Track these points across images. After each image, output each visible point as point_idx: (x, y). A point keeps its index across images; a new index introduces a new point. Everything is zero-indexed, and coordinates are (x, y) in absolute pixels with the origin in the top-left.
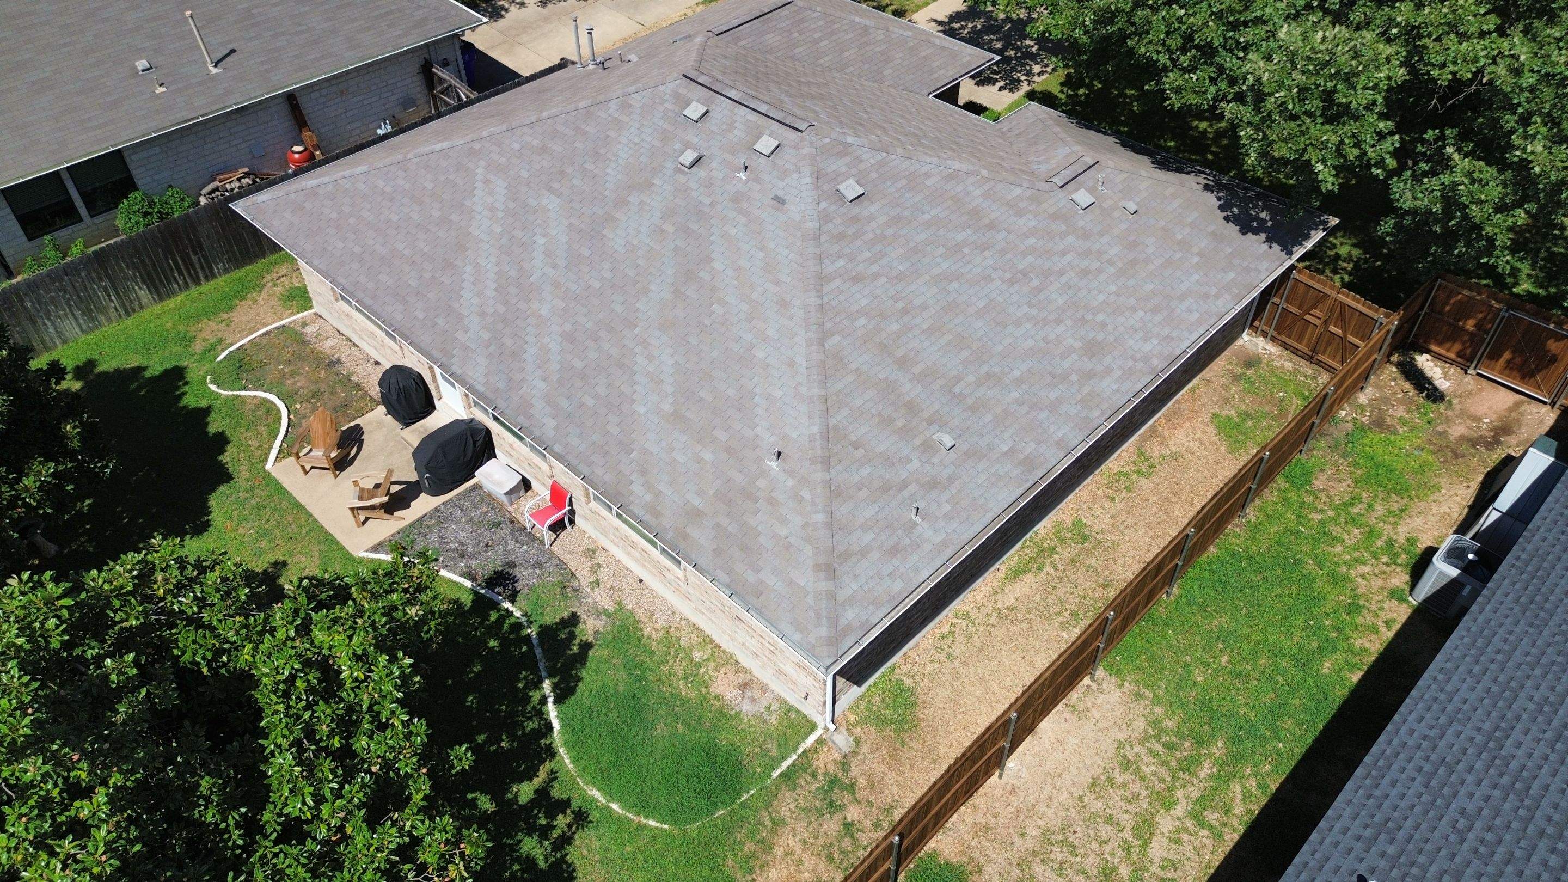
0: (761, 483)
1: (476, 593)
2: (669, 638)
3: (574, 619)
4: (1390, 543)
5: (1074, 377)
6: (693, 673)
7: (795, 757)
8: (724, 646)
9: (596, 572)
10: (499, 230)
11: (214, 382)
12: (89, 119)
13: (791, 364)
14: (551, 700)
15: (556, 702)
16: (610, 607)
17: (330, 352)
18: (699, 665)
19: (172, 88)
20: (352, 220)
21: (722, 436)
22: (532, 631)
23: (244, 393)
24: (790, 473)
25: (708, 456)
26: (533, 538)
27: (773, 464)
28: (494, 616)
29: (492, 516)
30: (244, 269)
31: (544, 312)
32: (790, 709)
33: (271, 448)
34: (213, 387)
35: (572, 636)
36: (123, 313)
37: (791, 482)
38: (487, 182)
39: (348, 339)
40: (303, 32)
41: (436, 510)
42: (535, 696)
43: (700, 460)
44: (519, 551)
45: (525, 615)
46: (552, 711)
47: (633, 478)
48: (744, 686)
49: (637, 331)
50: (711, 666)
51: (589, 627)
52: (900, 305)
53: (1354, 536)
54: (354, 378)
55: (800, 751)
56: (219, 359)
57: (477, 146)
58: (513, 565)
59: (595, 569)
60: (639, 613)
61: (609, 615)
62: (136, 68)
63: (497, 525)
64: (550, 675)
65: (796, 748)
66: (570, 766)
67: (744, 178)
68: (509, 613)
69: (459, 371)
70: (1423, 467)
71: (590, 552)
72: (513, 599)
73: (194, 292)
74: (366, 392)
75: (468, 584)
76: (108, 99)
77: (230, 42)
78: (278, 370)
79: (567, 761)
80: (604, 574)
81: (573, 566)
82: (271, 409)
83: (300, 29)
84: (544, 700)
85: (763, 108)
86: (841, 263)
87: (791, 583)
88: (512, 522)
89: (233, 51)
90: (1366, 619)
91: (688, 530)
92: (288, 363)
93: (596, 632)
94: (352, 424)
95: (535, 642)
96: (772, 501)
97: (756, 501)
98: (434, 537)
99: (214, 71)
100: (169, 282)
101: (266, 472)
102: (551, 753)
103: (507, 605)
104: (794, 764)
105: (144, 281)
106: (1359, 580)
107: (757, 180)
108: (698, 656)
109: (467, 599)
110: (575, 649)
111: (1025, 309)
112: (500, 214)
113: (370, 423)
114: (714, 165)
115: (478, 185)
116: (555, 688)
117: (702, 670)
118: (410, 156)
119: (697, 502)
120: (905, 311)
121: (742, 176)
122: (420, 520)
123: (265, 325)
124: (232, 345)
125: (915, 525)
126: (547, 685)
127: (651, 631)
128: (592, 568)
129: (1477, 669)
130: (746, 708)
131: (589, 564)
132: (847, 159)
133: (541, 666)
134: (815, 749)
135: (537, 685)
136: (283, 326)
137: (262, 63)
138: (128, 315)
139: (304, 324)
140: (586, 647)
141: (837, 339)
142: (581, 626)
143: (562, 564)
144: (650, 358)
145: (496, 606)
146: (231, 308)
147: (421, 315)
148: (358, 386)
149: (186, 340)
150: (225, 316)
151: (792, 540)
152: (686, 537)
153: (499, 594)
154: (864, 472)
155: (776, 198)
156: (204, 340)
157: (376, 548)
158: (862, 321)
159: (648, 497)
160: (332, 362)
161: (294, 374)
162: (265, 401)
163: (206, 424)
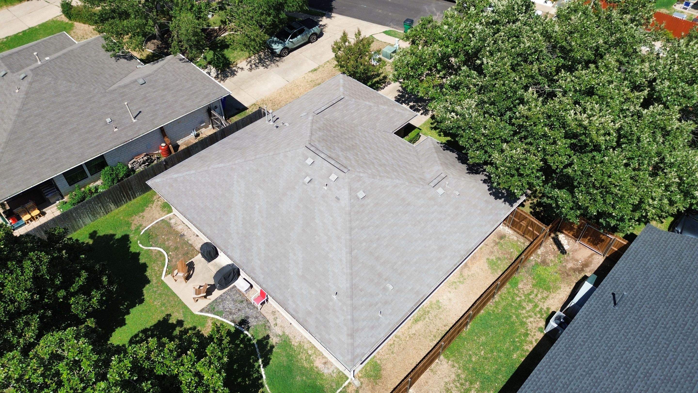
0: (331, 303)
1: (236, 328)
2: (300, 346)
3: (268, 337)
4: (541, 309)
5: (434, 260)
6: (308, 359)
7: (341, 389)
8: (319, 349)
10: (243, 201)
11: (141, 243)
12: (91, 143)
13: (341, 260)
14: (262, 366)
15: (263, 367)
16: (281, 333)
17: (180, 231)
18: (310, 356)
19: (120, 129)
20: (190, 192)
21: (319, 286)
22: (255, 342)
23: (151, 248)
24: (340, 300)
25: (313, 292)
26: (254, 307)
27: (335, 297)
28: (242, 336)
29: (240, 298)
30: (147, 193)
31: (259, 234)
32: (340, 372)
33: (163, 271)
34: (140, 245)
35: (267, 343)
36: (105, 213)
37: (340, 304)
38: (238, 181)
39: (186, 226)
40: (165, 102)
41: (221, 296)
42: (256, 364)
43: (311, 294)
44: (250, 312)
45: (252, 336)
46: (262, 370)
47: (289, 298)
48: (325, 363)
49: (290, 244)
50: (314, 356)
51: (273, 340)
52: (377, 237)
53: (529, 307)
54: (190, 242)
55: (343, 387)
56: (142, 233)
57: (234, 167)
58: (248, 317)
59: (275, 319)
60: (290, 336)
61: (280, 337)
62: (106, 121)
63: (242, 302)
64: (261, 358)
65: (342, 385)
66: (269, 391)
67: (327, 189)
68: (247, 335)
69: (230, 255)
70: (556, 280)
71: (274, 313)
72: (248, 330)
73: (130, 203)
74: (194, 248)
75: (233, 324)
76: (98, 135)
77: (139, 108)
78: (162, 238)
79: (268, 390)
80: (279, 321)
81: (268, 318)
82: (162, 255)
83: (164, 101)
84: (259, 366)
85: (333, 162)
86: (358, 222)
87: (339, 339)
88: (247, 301)
89: (140, 112)
90: (529, 338)
91: (307, 319)
92: (166, 235)
93: (276, 343)
94: (190, 261)
95: (256, 346)
96: (334, 310)
97: (329, 310)
98: (221, 306)
99: (134, 121)
100: (121, 201)
101: (162, 280)
102: (262, 386)
103: (246, 332)
104: (341, 391)
105: (113, 202)
106: (529, 324)
107: (330, 190)
108: (310, 352)
109: (233, 330)
110: (269, 347)
111: (419, 235)
112: (243, 195)
113: (196, 261)
114: (316, 182)
115: (235, 182)
116: (263, 362)
117: (311, 358)
118: (210, 168)
119: (310, 309)
120: (378, 239)
121: (325, 188)
122: (216, 300)
123: (156, 219)
124: (145, 227)
125: (380, 317)
126: (260, 361)
127: (295, 343)
129: (549, 370)
130: (326, 371)
131: (273, 317)
132: (360, 182)
133: (259, 355)
134: (348, 386)
135: (257, 360)
136: (163, 220)
137: (151, 116)
138: (107, 214)
139: (170, 219)
140: (272, 347)
141: (356, 251)
142: (270, 339)
143: (264, 317)
144: (294, 254)
145: (242, 332)
146: (143, 211)
147: (217, 232)
148: (191, 245)
149: (129, 224)
150: (141, 214)
151: (340, 324)
152: (306, 321)
153: (243, 328)
154: (364, 300)
155: (337, 198)
156: (135, 224)
157: (201, 311)
158: (364, 244)
159: (294, 306)
160: (181, 235)
161: (168, 240)
162: (159, 251)
163: (139, 259)
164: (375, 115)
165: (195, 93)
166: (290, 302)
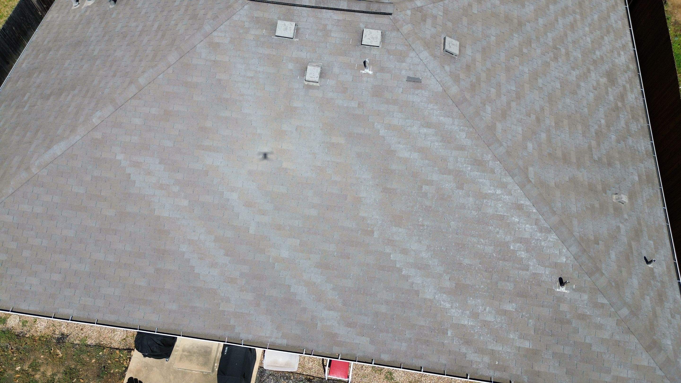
0: (564, 307)
9: (392, 378)
10: (185, 203)
13: (519, 207)
17: (49, 332)
20: (26, 253)
21: (510, 286)
24: (579, 290)
25: (510, 307)
26: (335, 382)
27: (563, 289)
31: (284, 254)
37: (585, 297)
38: (136, 165)
43: (505, 312)
49: (376, 235)
52: (533, 117)
54: (89, 342)
57: (98, 135)
59: (390, 376)
67: (371, 72)
71: (376, 368)
74: (111, 348)
80: (398, 376)
86: (489, 109)
87: (637, 367)
88: (309, 380)
91: (536, 368)
92: (21, 361)
96: (583, 317)
97: (569, 322)
107: (382, 70)
111: (574, 73)
112: (176, 189)
113: (139, 371)
114: (336, 70)
115: (129, 170)
118: (34, 170)
119: (527, 345)
120: (538, 120)
121: (368, 71)
125: (652, 269)
128: (387, 377)
131: (382, 376)
132: (429, 21)
139: (3, 321)
141: (531, 169)
144: (405, 252)
147: (174, 307)
148: (100, 347)
151: (617, 337)
154: (613, 256)
155: (410, 79)
158: (530, 145)
159: (486, 359)
160: (58, 339)
161: (35, 367)
166: (472, 356)
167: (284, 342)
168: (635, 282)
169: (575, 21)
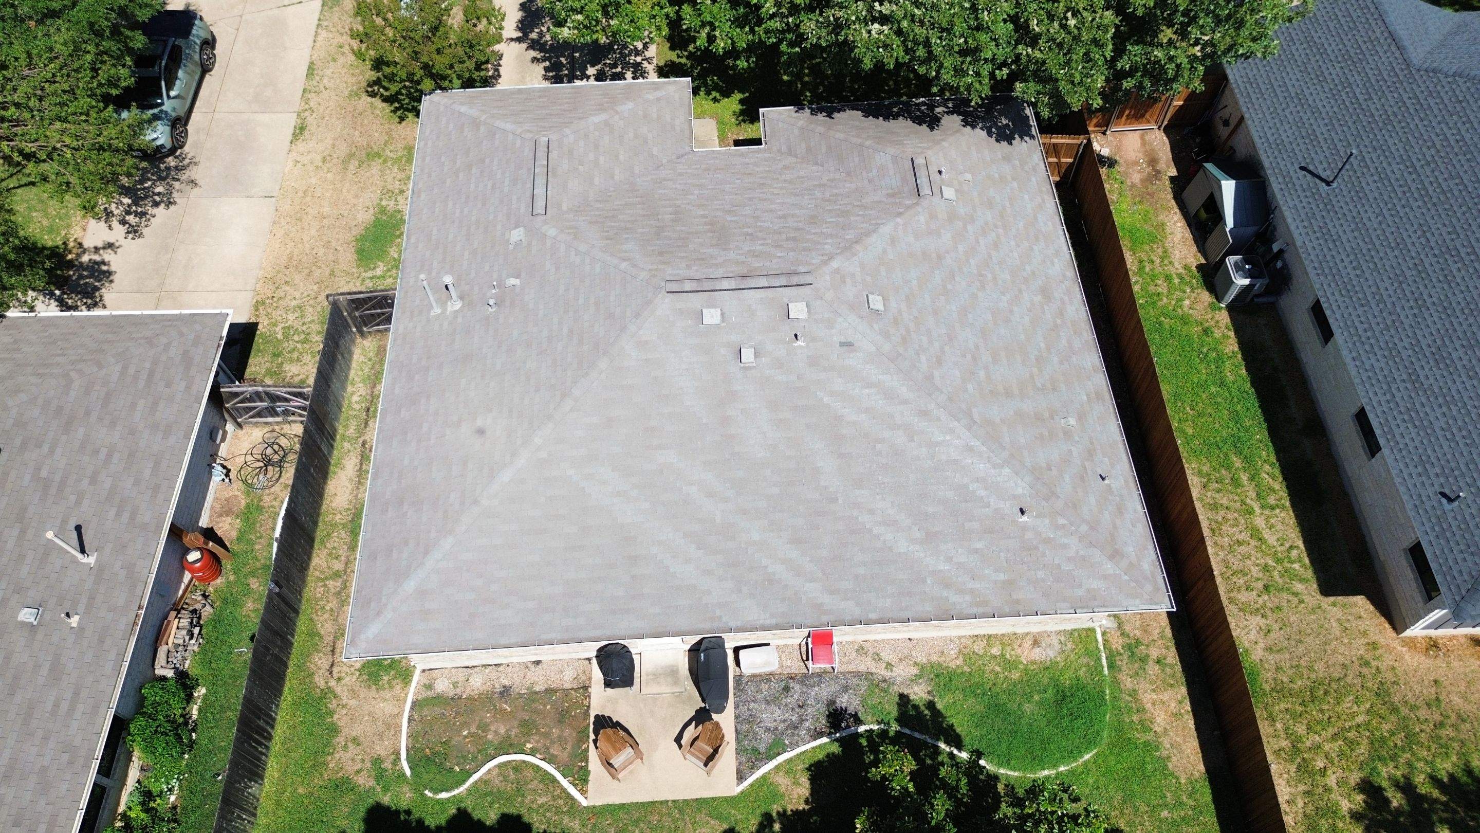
0: (1029, 535)
1: (837, 740)
2: (969, 657)
3: (904, 699)
4: (1180, 277)
5: (1059, 321)
6: (1009, 664)
7: (1103, 654)
8: (1000, 633)
9: (880, 659)
10: (646, 506)
11: (436, 791)
12: (56, 705)
13: (970, 449)
14: (956, 752)
15: (960, 749)
16: (915, 671)
17: (486, 688)
18: (1003, 655)
19: (81, 608)
21: (976, 525)
22: (894, 727)
23: (475, 777)
24: (1040, 516)
25: (979, 545)
26: (819, 675)
27: (1025, 518)
28: (864, 742)
29: (776, 686)
32: (1071, 633)
33: (564, 790)
34: (444, 795)
35: (915, 707)
36: (252, 819)
37: (1047, 521)
39: (484, 666)
41: (737, 717)
43: (976, 551)
44: (824, 691)
45: (879, 723)
48: (1036, 643)
49: (840, 501)
50: (1008, 648)
51: (919, 693)
52: (969, 357)
53: (1163, 288)
54: (537, 688)
55: (1102, 648)
56: (408, 772)
58: (832, 703)
59: (877, 657)
60: (934, 659)
61: (920, 676)
62: (23, 624)
63: (787, 689)
64: (938, 739)
65: (1097, 648)
66: (1016, 774)
67: (803, 344)
68: (871, 731)
70: (1146, 215)
71: (861, 650)
72: (858, 721)
73: (276, 745)
74: (564, 690)
75: (825, 740)
76: (44, 671)
77: (65, 522)
78: (465, 737)
79: (1012, 773)
80: (886, 655)
81: (862, 668)
82: (518, 767)
84: (951, 755)
86: (923, 358)
87: (1105, 577)
88: (791, 678)
89: (78, 528)
90: (1217, 333)
92: (465, 724)
93: (929, 693)
94: (592, 719)
95: (907, 731)
96: (1047, 541)
97: (1037, 548)
98: (761, 733)
99: (91, 560)
101: (586, 808)
102: (995, 778)
103: (862, 729)
104: (1107, 658)
106: (1191, 311)
107: (814, 339)
108: (995, 651)
109: (835, 748)
110: (926, 712)
111: (1004, 299)
112: (634, 493)
113: (603, 707)
114: (769, 347)
115: (583, 484)
116: (947, 743)
117: (1008, 656)
118: (485, 502)
119: (1002, 577)
120: (974, 359)
121: (801, 343)
122: (737, 732)
123: (400, 715)
124: (397, 753)
126: (942, 746)
127: (954, 662)
128: (874, 659)
130: (1051, 654)
131: (870, 659)
132: (848, 280)
133: (929, 740)
134: (1106, 641)
135: (937, 751)
136: (414, 704)
137: (118, 515)
138: (255, 815)
139: (429, 687)
140: (931, 705)
141: (974, 410)
142: (912, 697)
143: (858, 674)
144: (871, 512)
145: (858, 735)
146: (334, 730)
147: (657, 610)
148: (550, 691)
149: (343, 785)
150: (340, 740)
151: (1082, 553)
152: (1018, 602)
153: (848, 727)
154: (1067, 478)
155: (842, 344)
156: (358, 772)
157: (741, 777)
158: (970, 387)
159: (968, 598)
160: (501, 693)
161: (484, 727)
162: (500, 766)
163: (480, 823)
164: (631, 135)
165: (151, 374)
166: (954, 598)
167: (773, 621)
168: (1092, 500)
169: (998, 237)
